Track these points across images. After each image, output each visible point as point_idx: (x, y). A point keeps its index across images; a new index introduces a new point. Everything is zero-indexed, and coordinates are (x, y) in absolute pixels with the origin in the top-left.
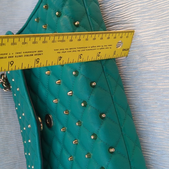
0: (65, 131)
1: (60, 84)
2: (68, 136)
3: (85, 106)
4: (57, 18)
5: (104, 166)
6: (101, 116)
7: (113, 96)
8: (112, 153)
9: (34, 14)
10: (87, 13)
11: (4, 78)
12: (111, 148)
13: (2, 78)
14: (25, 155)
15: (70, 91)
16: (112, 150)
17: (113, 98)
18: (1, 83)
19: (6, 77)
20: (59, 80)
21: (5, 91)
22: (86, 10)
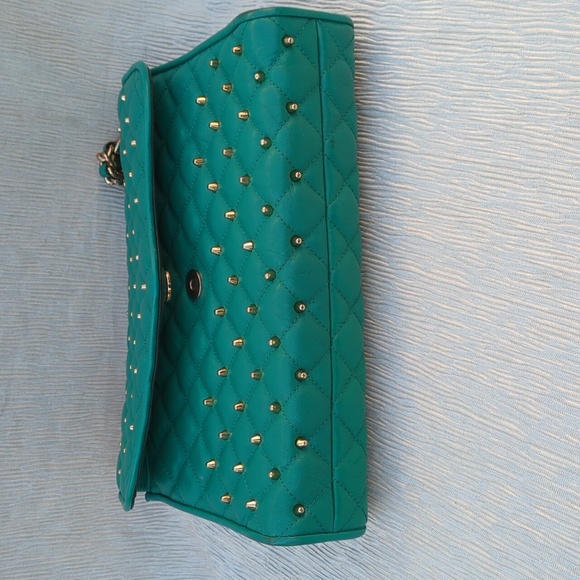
0: (222, 316)
1: (232, 220)
2: (226, 326)
3: (271, 279)
4: (254, 84)
5: (280, 402)
6: (296, 307)
7: (333, 272)
8: (301, 380)
9: (210, 46)
10: (320, 85)
11: (112, 153)
12: (302, 370)
13: (109, 153)
14: (128, 342)
15: (249, 242)
16: (302, 375)
17: (332, 276)
18: (104, 163)
19: (118, 150)
20: (232, 210)
21: (108, 182)
22: (320, 77)
